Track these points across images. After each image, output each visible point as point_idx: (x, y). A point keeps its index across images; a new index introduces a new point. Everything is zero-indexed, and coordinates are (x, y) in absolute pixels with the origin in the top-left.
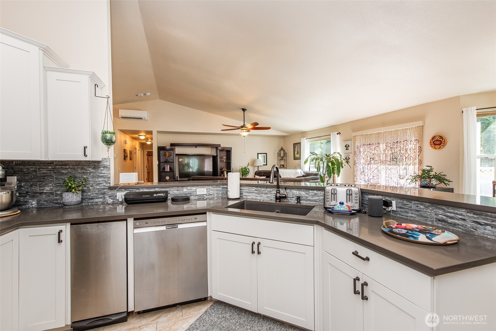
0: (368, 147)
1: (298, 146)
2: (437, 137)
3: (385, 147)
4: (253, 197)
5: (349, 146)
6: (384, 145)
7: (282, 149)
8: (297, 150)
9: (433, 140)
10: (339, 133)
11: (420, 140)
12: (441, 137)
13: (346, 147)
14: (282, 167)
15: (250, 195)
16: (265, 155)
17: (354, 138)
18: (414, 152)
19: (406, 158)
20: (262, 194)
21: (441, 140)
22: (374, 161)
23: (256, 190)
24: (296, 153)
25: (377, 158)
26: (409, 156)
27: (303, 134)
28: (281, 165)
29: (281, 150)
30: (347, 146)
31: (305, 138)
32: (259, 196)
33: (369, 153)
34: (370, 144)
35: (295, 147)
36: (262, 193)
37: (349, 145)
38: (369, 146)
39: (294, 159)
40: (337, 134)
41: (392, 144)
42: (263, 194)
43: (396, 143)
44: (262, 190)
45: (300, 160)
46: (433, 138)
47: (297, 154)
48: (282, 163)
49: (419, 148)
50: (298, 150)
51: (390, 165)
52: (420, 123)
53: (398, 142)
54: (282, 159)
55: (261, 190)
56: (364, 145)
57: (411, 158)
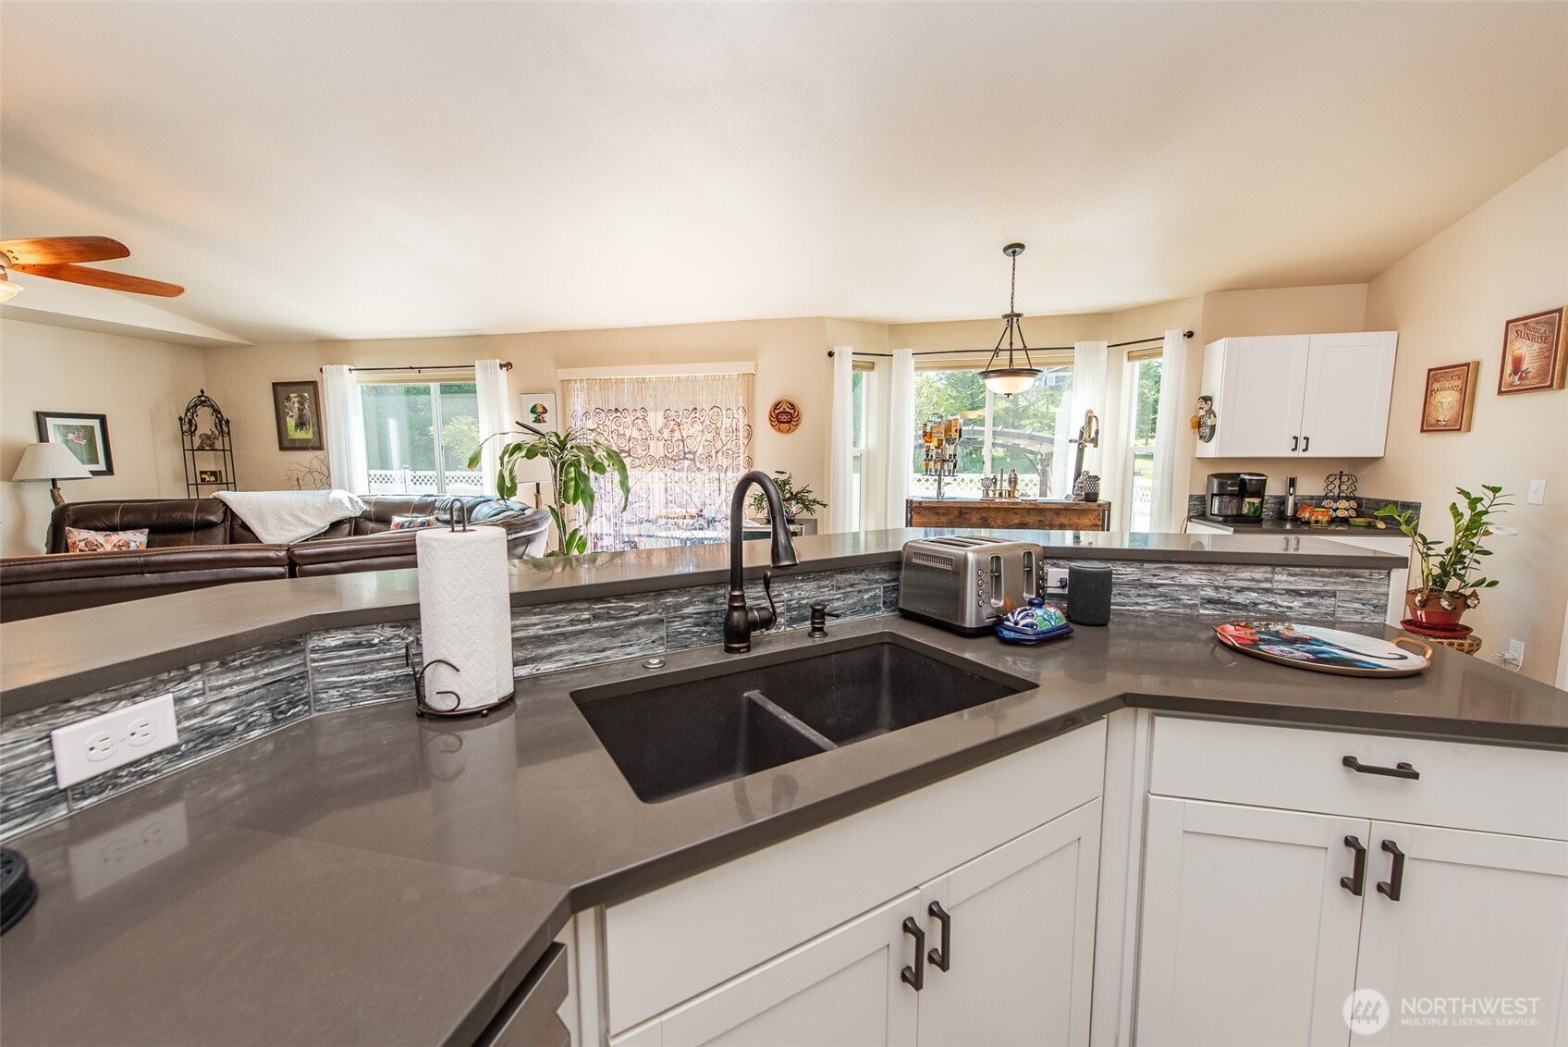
0: (611, 418)
1: (301, 396)
2: (784, 406)
3: (661, 420)
4: (581, 658)
5: (545, 411)
6: (660, 415)
7: (202, 401)
8: (296, 411)
9: (777, 412)
10: (504, 365)
11: (749, 410)
12: (793, 406)
13: (533, 411)
14: (209, 483)
15: (560, 652)
16: (96, 423)
17: (563, 387)
18: (734, 438)
19: (717, 452)
20: (635, 630)
21: (792, 411)
22: (631, 458)
23: (596, 617)
24: (291, 422)
25: (640, 451)
26: (724, 449)
27: (332, 348)
28: (202, 473)
29: (196, 406)
30: (540, 410)
31: (346, 368)
32: (617, 642)
33: (613, 435)
34: (616, 409)
35: (280, 399)
36: (635, 625)
37: (544, 408)
38: (615, 415)
39: (282, 448)
40: (501, 366)
41: (681, 413)
42: (640, 630)
43: (691, 410)
44: (632, 608)
45: (318, 453)
46: (776, 406)
47: (301, 424)
48: (208, 462)
49: (747, 427)
50: (301, 410)
51: (679, 471)
52: (748, 367)
53: (696, 409)
54: (208, 444)
55: (626, 609)
56: (598, 411)
57: (730, 452)
